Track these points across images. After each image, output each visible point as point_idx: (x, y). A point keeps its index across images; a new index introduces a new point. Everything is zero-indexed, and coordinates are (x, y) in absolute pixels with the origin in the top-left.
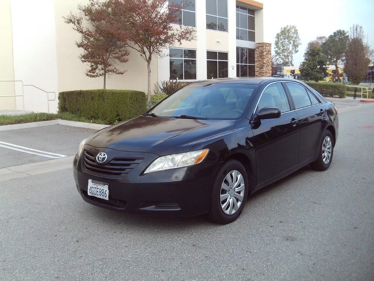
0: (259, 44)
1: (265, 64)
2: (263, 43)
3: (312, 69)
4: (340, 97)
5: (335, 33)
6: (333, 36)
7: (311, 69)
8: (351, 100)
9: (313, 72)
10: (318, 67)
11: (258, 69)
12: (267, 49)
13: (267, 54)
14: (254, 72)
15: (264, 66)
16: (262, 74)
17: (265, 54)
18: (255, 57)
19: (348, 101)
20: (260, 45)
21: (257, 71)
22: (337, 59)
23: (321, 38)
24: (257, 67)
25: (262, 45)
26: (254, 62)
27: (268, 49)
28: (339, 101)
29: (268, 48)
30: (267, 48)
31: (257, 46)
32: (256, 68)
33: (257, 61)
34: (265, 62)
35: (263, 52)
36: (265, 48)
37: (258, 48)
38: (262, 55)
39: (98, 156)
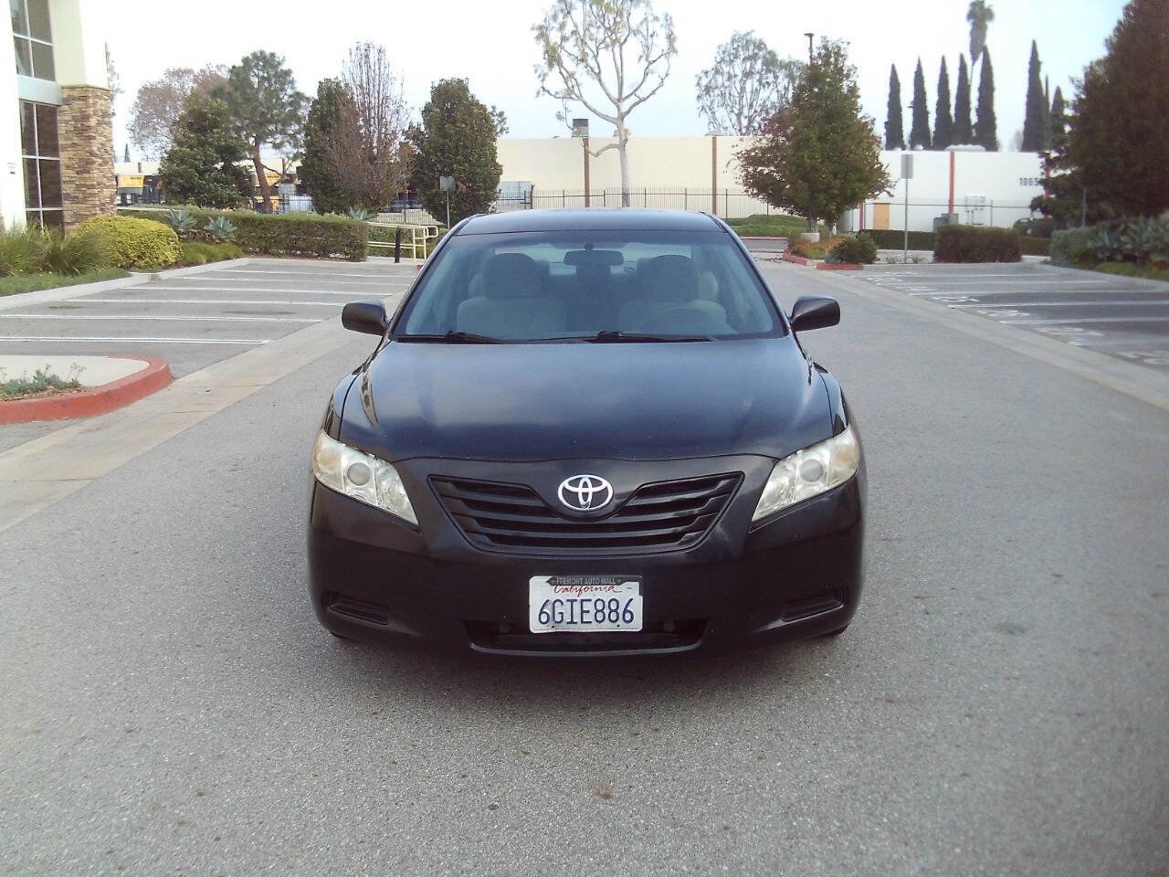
0: (72, 88)
1: (96, 156)
2: (88, 87)
3: (201, 173)
4: (354, 259)
5: (246, 60)
6: (239, 67)
7: (197, 171)
8: (391, 267)
9: (206, 180)
10: (219, 165)
11: (72, 173)
12: (98, 107)
13: (99, 124)
14: (59, 182)
15: (94, 162)
16: (88, 191)
17: (93, 122)
18: (59, 132)
19: (380, 270)
20: (76, 93)
21: (68, 179)
22: (259, 140)
23: (178, 74)
24: (68, 167)
25: (81, 95)
26: (55, 150)
27: (103, 108)
28: (354, 270)
29: (101, 105)
30: (100, 102)
31: (65, 96)
32: (63, 170)
33: (65, 148)
34: (95, 149)
35: (86, 117)
36: (95, 104)
37: (67, 101)
38: (83, 128)
39: (564, 489)
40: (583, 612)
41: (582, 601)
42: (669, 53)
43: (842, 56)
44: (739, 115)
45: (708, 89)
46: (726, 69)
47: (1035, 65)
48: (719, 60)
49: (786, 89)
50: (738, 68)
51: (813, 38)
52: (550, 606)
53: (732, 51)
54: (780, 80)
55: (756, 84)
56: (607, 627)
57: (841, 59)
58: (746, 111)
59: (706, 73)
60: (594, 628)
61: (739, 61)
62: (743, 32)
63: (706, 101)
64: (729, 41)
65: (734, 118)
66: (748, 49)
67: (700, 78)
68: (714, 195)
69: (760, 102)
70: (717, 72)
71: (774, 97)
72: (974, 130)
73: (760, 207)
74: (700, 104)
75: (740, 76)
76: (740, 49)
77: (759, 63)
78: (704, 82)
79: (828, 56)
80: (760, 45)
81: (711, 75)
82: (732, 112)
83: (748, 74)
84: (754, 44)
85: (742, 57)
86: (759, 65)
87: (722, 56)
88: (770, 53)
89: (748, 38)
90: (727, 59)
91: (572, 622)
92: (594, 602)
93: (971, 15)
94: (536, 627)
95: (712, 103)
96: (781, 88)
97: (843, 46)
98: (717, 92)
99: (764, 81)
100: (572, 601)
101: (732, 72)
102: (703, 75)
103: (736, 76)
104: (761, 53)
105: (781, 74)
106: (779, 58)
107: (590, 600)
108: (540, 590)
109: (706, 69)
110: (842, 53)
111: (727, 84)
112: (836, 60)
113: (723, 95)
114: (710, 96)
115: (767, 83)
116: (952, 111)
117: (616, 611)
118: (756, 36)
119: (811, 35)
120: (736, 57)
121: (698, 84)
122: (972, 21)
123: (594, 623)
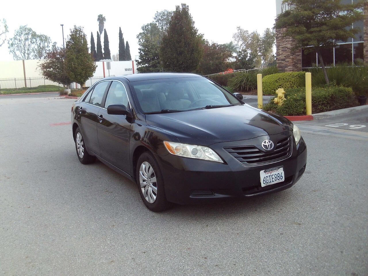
39: (263, 145)
40: (272, 178)
41: (272, 175)
42: (6, 32)
43: (81, 31)
44: (24, 53)
45: (12, 45)
46: (18, 37)
47: (121, 35)
48: (15, 35)
49: (40, 44)
50: (23, 37)
51: (63, 26)
52: (265, 178)
53: (20, 32)
54: (38, 41)
55: (30, 43)
56: (277, 182)
57: (81, 33)
58: (27, 52)
59: (11, 39)
60: (275, 182)
61: (23, 35)
62: (24, 25)
63: (12, 49)
64: (19, 29)
65: (23, 54)
66: (26, 31)
67: (9, 41)
68: (25, 80)
69: (32, 49)
70: (15, 39)
71: (36, 47)
72: (103, 55)
73: (49, 82)
74: (10, 50)
75: (23, 40)
76: (23, 31)
77: (30, 35)
78: (11, 42)
79: (76, 32)
80: (30, 30)
81: (13, 40)
82: (22, 52)
83: (26, 39)
84: (28, 29)
85: (24, 34)
86: (30, 36)
87: (17, 33)
88: (33, 32)
89: (25, 27)
90: (19, 34)
91: (270, 182)
92: (274, 175)
93: (99, 19)
94: (263, 185)
95: (14, 49)
96: (38, 44)
97: (81, 28)
98: (16, 45)
99: (32, 42)
100: (270, 176)
101: (21, 39)
102: (10, 40)
103: (22, 40)
104: (30, 32)
105: (38, 39)
106: (37, 34)
107: (273, 175)
108: (263, 174)
109: (11, 38)
110: (81, 30)
111: (19, 43)
112: (80, 33)
113: (17, 46)
114: (13, 47)
115: (34, 42)
116: (96, 49)
117: (279, 177)
118: (28, 27)
119: (62, 25)
120: (22, 34)
121: (8, 43)
122: (99, 21)
123: (275, 181)
